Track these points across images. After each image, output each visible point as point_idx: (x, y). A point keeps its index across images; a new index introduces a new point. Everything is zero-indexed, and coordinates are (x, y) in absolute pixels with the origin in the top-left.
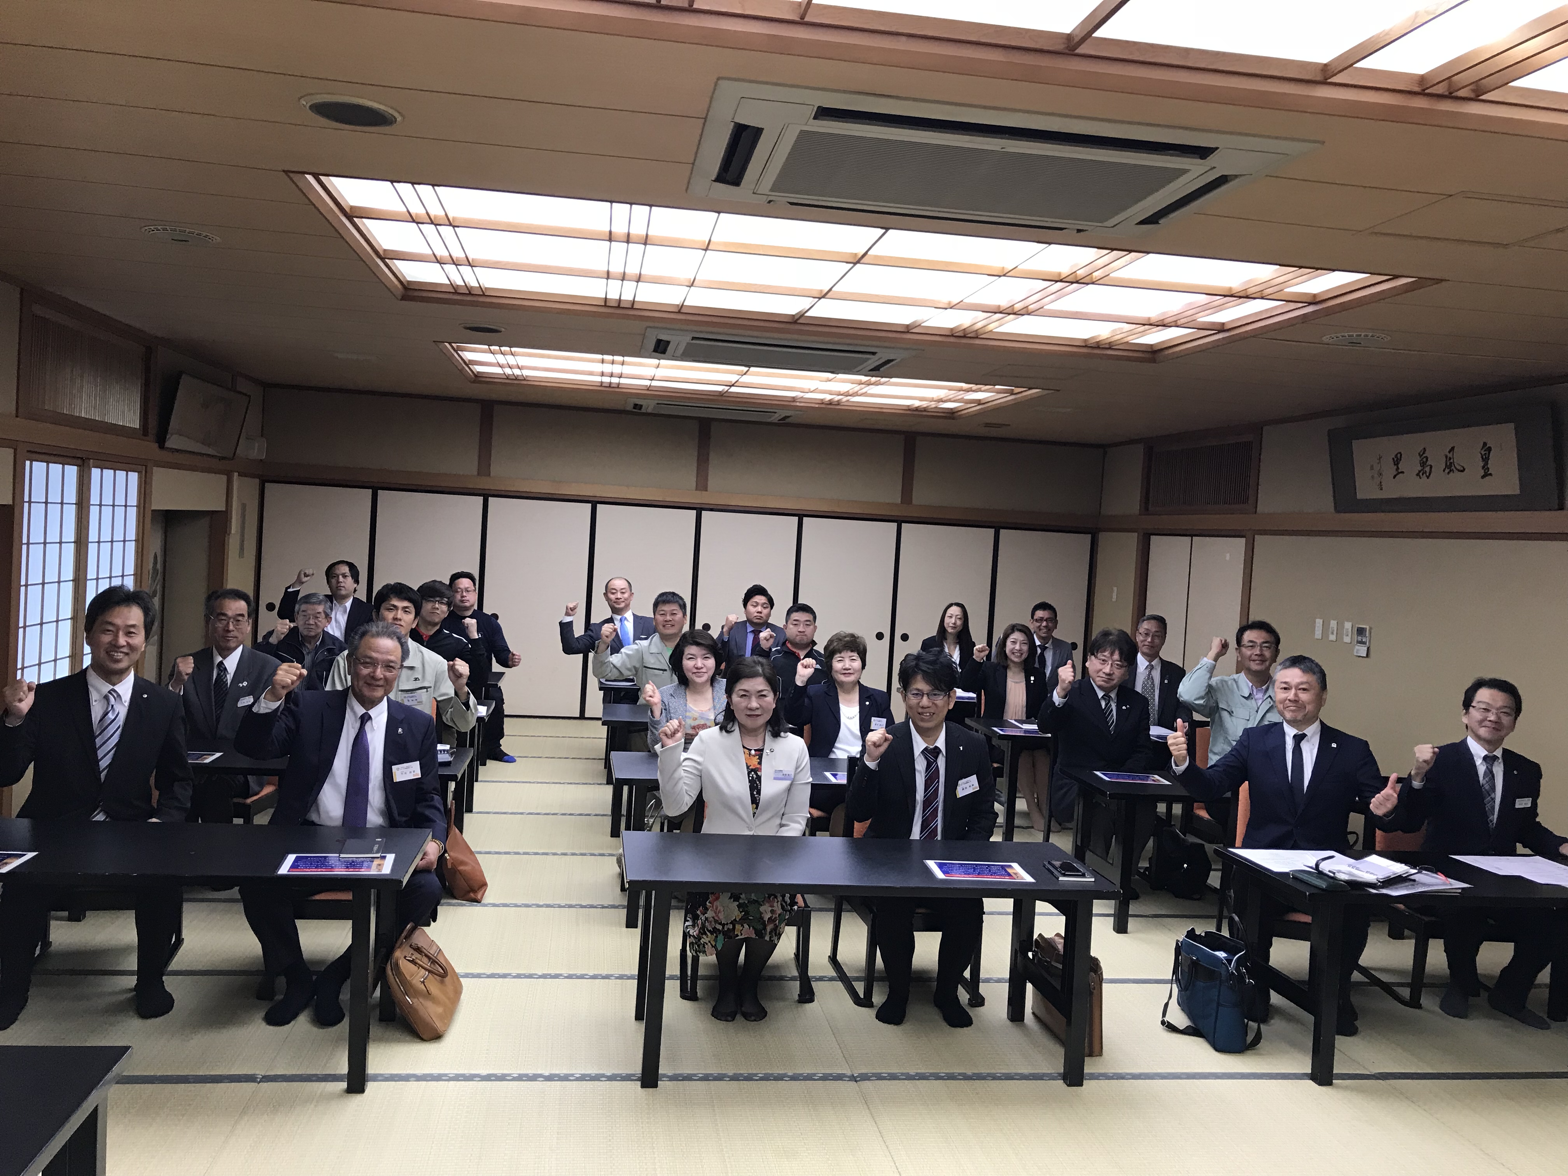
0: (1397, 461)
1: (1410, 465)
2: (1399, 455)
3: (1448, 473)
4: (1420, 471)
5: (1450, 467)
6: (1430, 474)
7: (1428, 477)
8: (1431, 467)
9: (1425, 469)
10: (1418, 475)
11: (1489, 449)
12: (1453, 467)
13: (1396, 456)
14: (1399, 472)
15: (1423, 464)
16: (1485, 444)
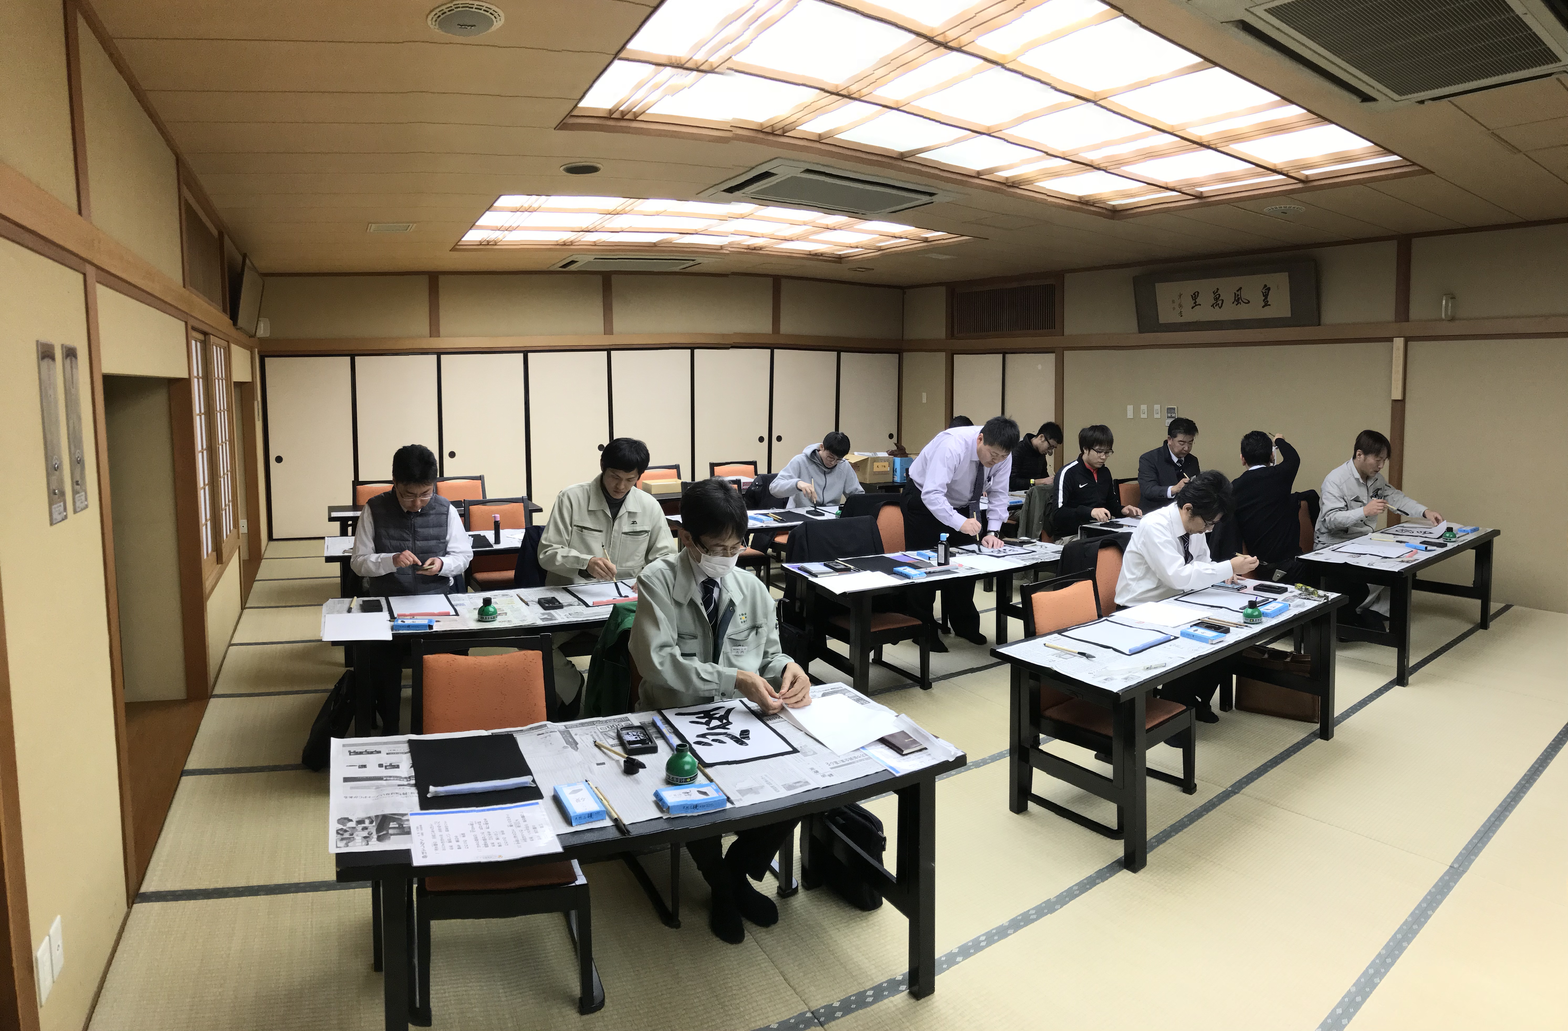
0: (1195, 296)
1: (1206, 299)
2: (1196, 294)
3: (1237, 305)
4: (1213, 304)
5: (1238, 300)
6: (1221, 306)
7: (1220, 308)
8: (1223, 301)
9: (1218, 301)
10: (1212, 306)
11: (1269, 289)
12: (1240, 301)
13: (1194, 294)
14: (1196, 304)
15: (1216, 299)
16: (1265, 286)
